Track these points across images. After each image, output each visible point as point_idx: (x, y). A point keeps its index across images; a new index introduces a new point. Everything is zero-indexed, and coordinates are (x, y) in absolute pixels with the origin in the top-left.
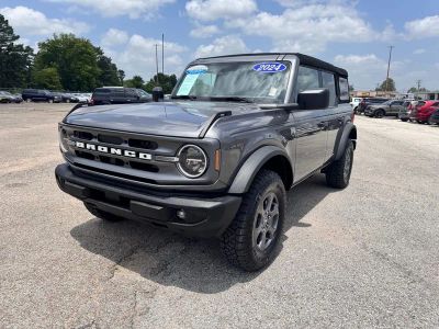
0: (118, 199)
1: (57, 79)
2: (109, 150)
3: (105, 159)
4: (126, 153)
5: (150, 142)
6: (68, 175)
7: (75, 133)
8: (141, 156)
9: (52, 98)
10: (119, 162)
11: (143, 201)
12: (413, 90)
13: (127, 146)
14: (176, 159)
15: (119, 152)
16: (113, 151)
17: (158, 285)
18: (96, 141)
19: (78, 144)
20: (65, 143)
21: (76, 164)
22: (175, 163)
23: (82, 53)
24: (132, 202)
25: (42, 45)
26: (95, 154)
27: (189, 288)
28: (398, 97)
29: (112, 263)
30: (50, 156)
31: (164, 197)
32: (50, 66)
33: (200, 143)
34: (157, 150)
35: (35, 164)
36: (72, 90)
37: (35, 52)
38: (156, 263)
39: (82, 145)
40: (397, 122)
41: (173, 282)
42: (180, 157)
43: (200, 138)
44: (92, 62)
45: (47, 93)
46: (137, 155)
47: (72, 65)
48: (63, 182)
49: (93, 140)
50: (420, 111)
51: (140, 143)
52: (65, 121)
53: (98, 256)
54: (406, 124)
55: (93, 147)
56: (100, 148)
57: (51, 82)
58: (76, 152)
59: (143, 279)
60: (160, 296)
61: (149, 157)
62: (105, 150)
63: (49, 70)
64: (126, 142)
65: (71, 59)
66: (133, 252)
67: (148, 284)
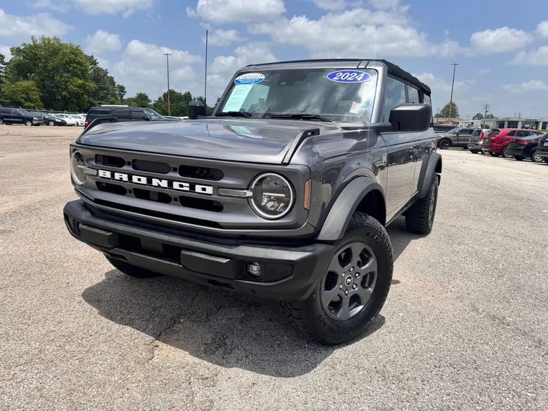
0: (160, 249)
1: (36, 95)
2: (149, 181)
3: (141, 193)
4: (176, 185)
5: (209, 170)
6: (85, 216)
7: (97, 158)
8: (198, 188)
9: (31, 120)
10: (163, 198)
11: (199, 251)
12: (479, 117)
13: (177, 175)
14: (249, 194)
15: (164, 184)
16: (155, 182)
17: (219, 368)
18: (130, 169)
19: (101, 173)
20: (79, 172)
21: (97, 201)
22: (247, 198)
23: (70, 62)
24: (183, 252)
25: (17, 51)
26: (128, 186)
27: (262, 371)
28: (462, 125)
29: (150, 338)
30: (39, 194)
31: (230, 245)
32: (26, 78)
33: (284, 170)
34: (222, 181)
35: (18, 203)
36: (56, 110)
37: (7, 60)
38: (209, 336)
39: (108, 175)
40: (466, 154)
41: (238, 363)
42: (254, 191)
43: (283, 164)
44: (83, 74)
45: (23, 112)
46: (192, 187)
47: (57, 78)
48: (75, 227)
49: (125, 168)
50: (493, 141)
51: (194, 170)
52: (78, 142)
53: (128, 329)
54: (478, 156)
55: (125, 177)
56: (135, 179)
57: (28, 100)
58: (98, 184)
59: (197, 360)
60: (223, 384)
61: (209, 190)
62: (144, 180)
63: (25, 83)
64: (175, 170)
65: (56, 69)
66: (175, 321)
67: (205, 367)
